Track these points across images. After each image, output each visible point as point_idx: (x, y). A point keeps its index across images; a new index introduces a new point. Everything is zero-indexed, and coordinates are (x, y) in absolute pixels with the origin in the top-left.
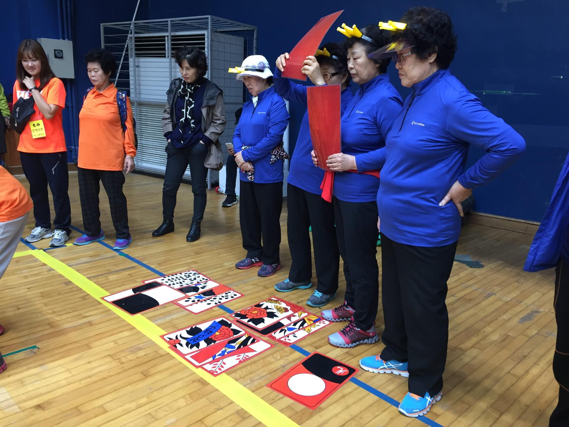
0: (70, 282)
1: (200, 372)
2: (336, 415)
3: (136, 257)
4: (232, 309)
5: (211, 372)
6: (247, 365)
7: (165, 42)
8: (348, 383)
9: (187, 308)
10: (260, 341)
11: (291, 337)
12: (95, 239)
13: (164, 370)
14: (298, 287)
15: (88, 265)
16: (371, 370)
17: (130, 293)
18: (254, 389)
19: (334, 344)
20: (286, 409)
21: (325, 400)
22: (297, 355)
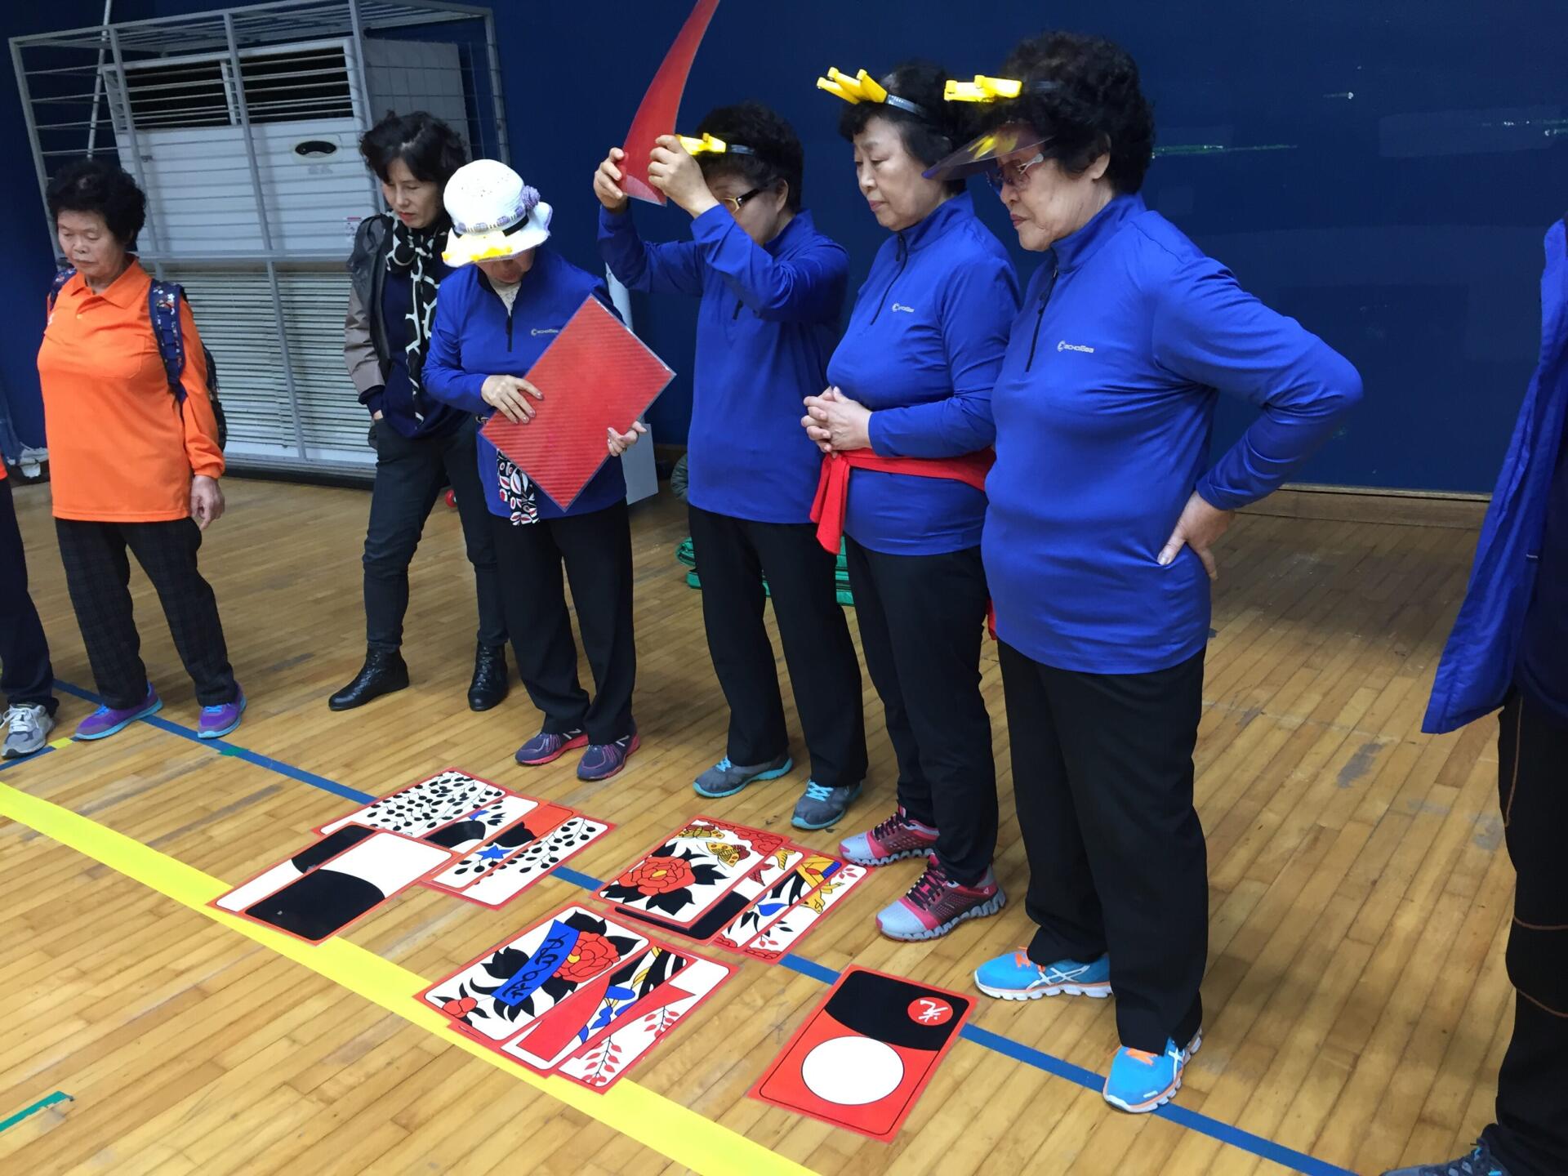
0: (101, 865)
1: (557, 1089)
2: (952, 1146)
3: (274, 754)
4: (593, 876)
5: (588, 1083)
6: (679, 1044)
7: (222, 78)
8: (960, 1044)
9: (465, 893)
10: (696, 960)
11: (775, 931)
12: (135, 713)
13: (454, 1102)
14: (755, 778)
15: (137, 803)
16: (1008, 995)
17: (288, 874)
18: (718, 1112)
19: (897, 935)
20: (816, 1154)
21: (913, 1106)
22: (806, 984)
